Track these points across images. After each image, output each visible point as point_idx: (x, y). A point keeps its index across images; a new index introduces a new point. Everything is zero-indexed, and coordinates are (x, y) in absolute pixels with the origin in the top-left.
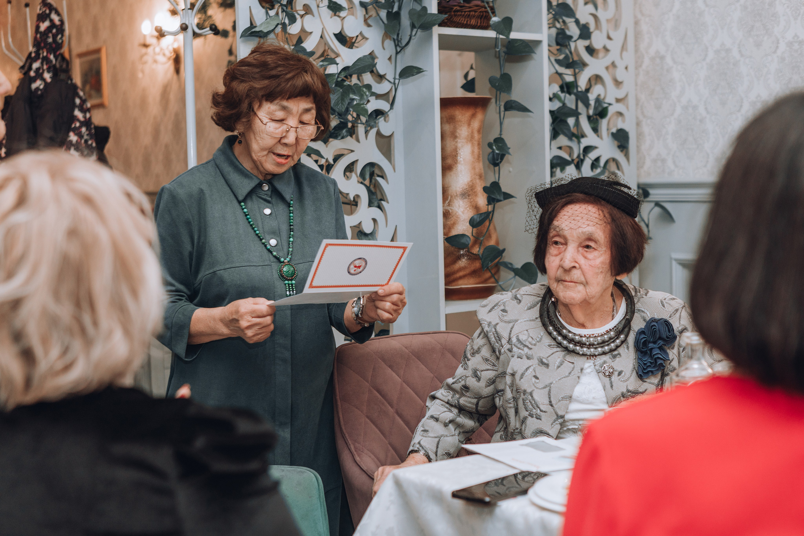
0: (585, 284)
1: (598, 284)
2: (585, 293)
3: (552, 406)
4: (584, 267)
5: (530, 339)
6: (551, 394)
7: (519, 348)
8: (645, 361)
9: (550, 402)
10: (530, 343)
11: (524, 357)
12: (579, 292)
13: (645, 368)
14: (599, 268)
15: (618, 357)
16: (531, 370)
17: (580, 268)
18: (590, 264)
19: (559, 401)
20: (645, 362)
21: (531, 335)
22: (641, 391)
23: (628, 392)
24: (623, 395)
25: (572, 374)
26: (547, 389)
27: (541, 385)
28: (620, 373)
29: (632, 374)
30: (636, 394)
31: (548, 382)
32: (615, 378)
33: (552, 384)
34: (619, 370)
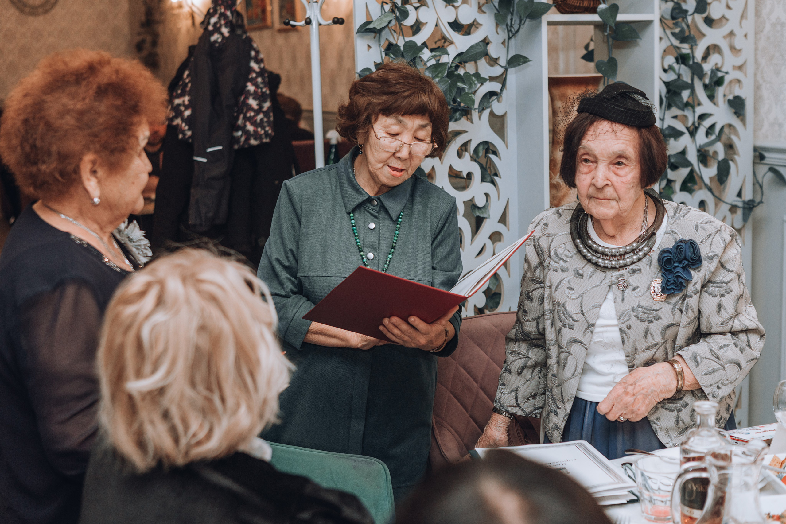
0: (618, 200)
2: (617, 209)
3: (583, 314)
4: (616, 184)
5: (566, 252)
6: (583, 303)
7: (555, 262)
8: (669, 277)
9: (582, 311)
10: (566, 256)
11: (559, 270)
12: (611, 208)
13: (669, 284)
14: (630, 183)
15: (638, 273)
16: (564, 282)
17: (613, 185)
18: (622, 180)
19: (590, 310)
20: (669, 280)
21: (567, 248)
22: (655, 308)
23: (639, 307)
24: (633, 310)
25: (603, 283)
26: (580, 299)
27: (576, 295)
28: (635, 289)
29: (647, 291)
30: (648, 310)
31: (580, 293)
32: (627, 292)
33: (583, 293)
34: (635, 285)
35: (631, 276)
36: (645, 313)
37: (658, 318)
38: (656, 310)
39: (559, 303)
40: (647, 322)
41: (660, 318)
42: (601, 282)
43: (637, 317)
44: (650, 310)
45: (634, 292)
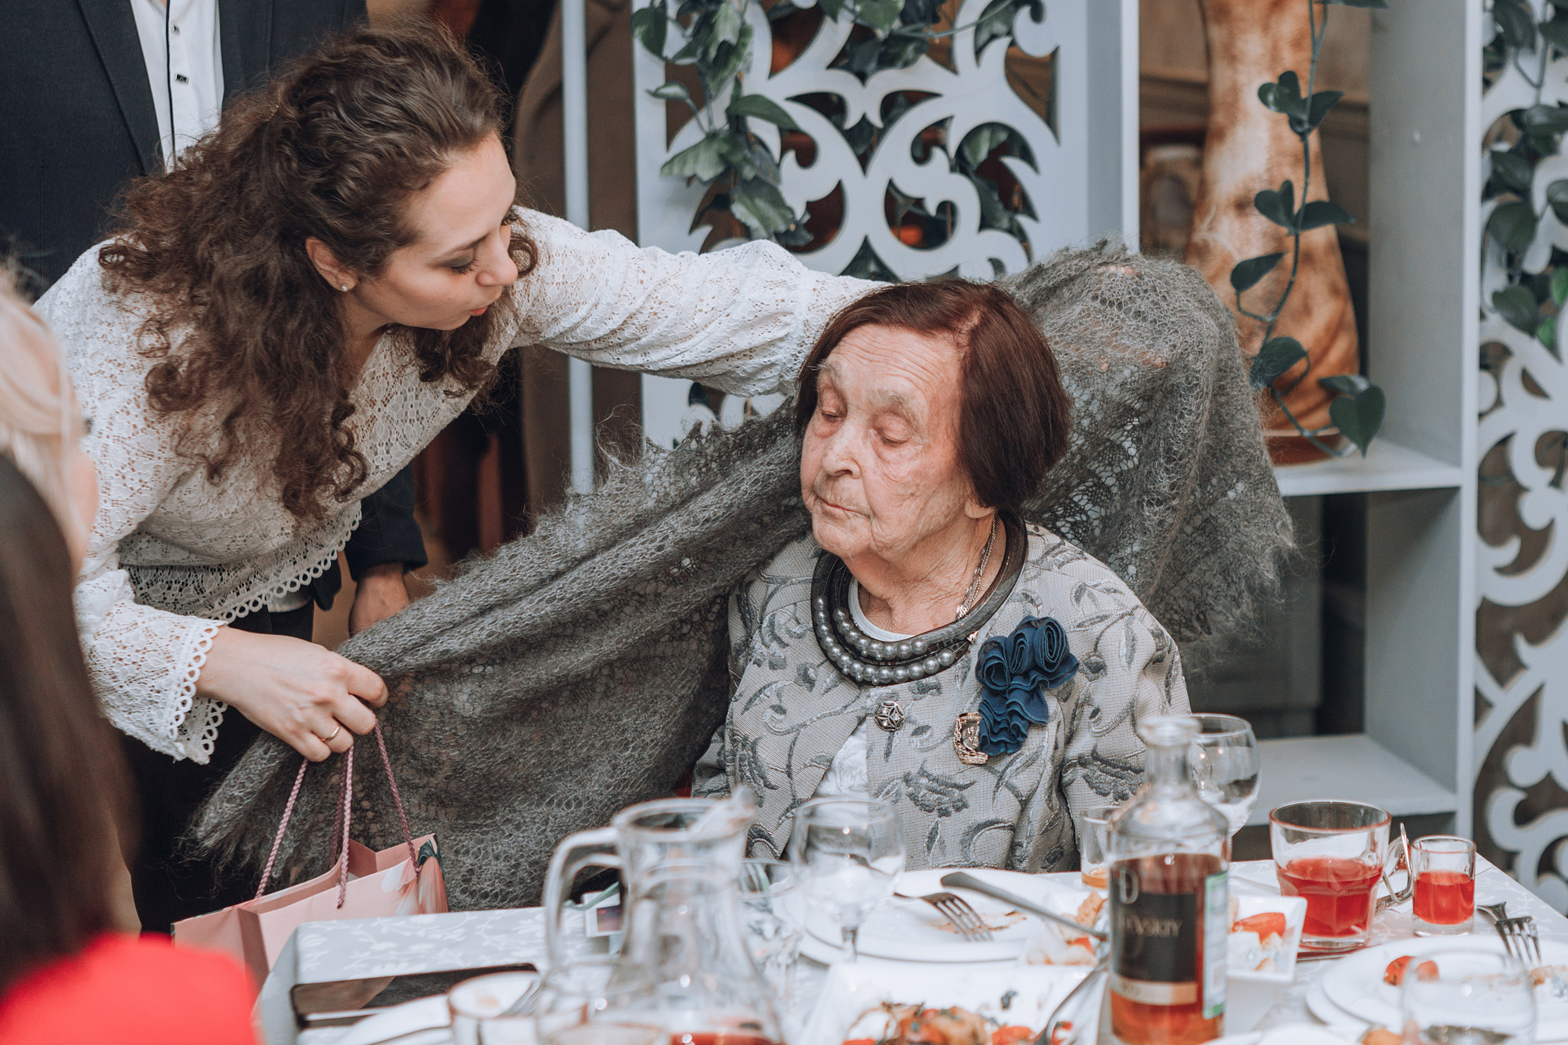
0: (871, 515)
1: (900, 522)
2: (868, 534)
3: (789, 775)
4: (870, 475)
5: (792, 624)
6: (795, 749)
7: (764, 643)
8: (998, 715)
9: (789, 766)
10: (789, 632)
12: (854, 530)
13: (996, 731)
14: (905, 485)
15: (932, 694)
16: (768, 692)
17: (861, 475)
18: (887, 472)
19: (806, 766)
20: (999, 719)
21: (798, 615)
22: (961, 782)
23: (922, 775)
24: (907, 780)
25: (849, 709)
26: (791, 736)
27: (784, 726)
28: (920, 731)
29: (947, 738)
30: (944, 785)
31: (797, 721)
32: (902, 736)
33: (804, 725)
34: (922, 723)
35: (915, 699)
36: (934, 791)
37: (961, 806)
38: (961, 788)
39: (746, 739)
40: (935, 813)
41: (965, 806)
42: (846, 707)
43: (913, 797)
44: (947, 785)
45: (916, 740)
